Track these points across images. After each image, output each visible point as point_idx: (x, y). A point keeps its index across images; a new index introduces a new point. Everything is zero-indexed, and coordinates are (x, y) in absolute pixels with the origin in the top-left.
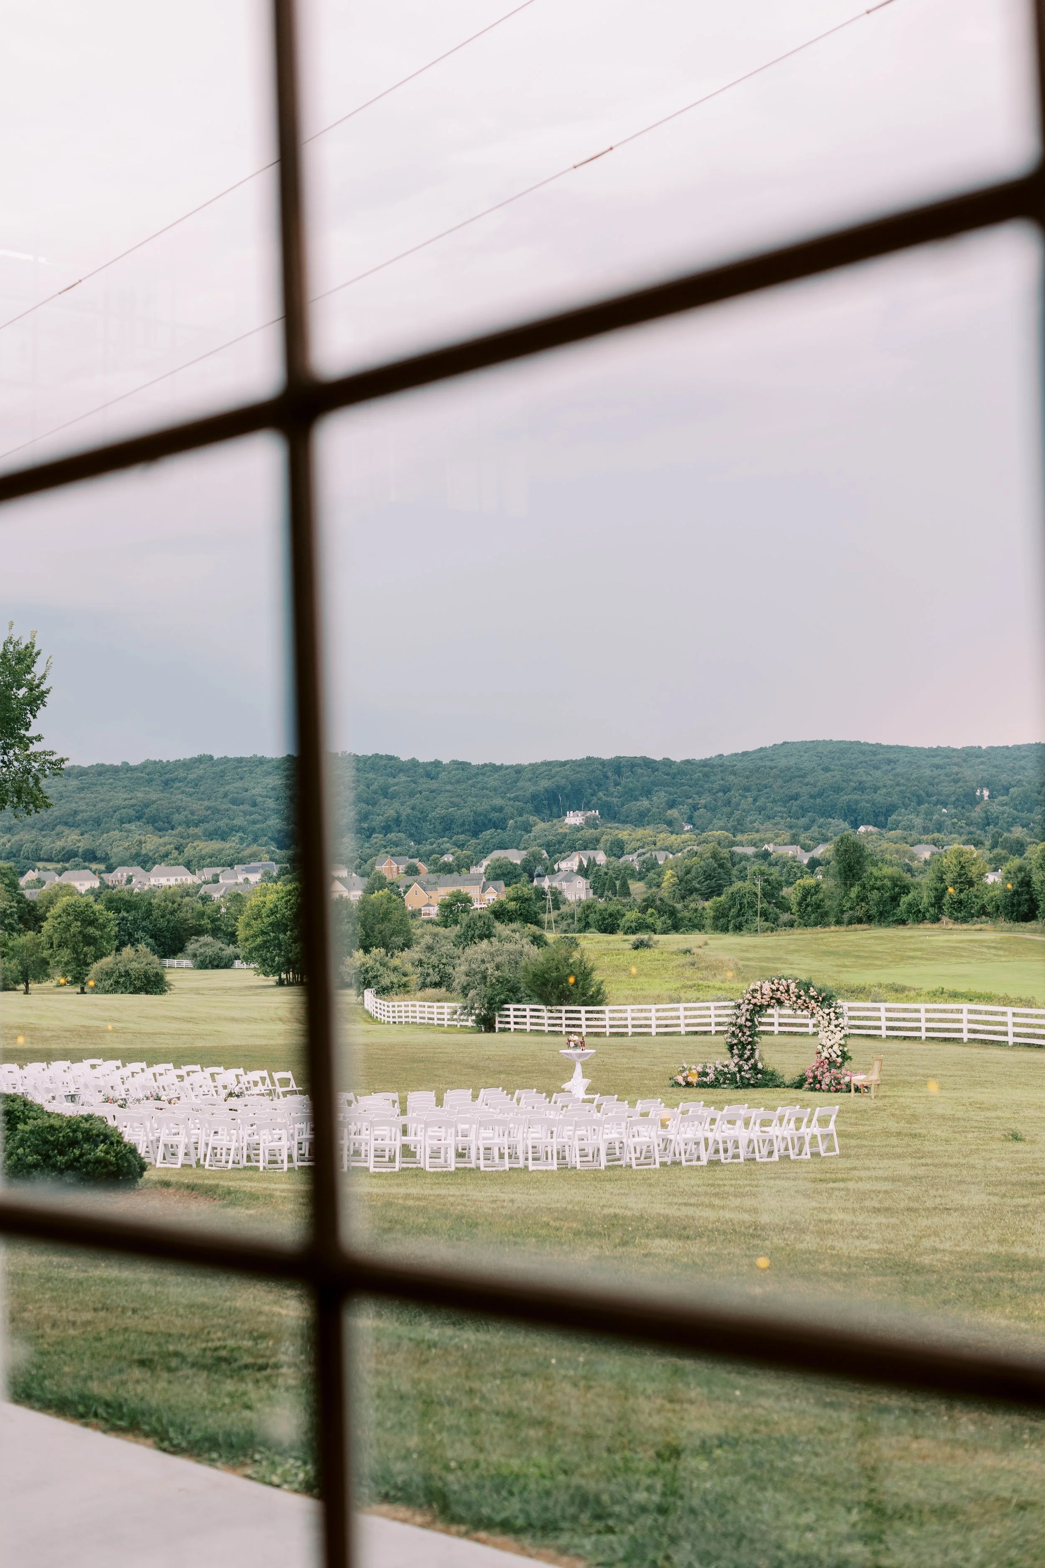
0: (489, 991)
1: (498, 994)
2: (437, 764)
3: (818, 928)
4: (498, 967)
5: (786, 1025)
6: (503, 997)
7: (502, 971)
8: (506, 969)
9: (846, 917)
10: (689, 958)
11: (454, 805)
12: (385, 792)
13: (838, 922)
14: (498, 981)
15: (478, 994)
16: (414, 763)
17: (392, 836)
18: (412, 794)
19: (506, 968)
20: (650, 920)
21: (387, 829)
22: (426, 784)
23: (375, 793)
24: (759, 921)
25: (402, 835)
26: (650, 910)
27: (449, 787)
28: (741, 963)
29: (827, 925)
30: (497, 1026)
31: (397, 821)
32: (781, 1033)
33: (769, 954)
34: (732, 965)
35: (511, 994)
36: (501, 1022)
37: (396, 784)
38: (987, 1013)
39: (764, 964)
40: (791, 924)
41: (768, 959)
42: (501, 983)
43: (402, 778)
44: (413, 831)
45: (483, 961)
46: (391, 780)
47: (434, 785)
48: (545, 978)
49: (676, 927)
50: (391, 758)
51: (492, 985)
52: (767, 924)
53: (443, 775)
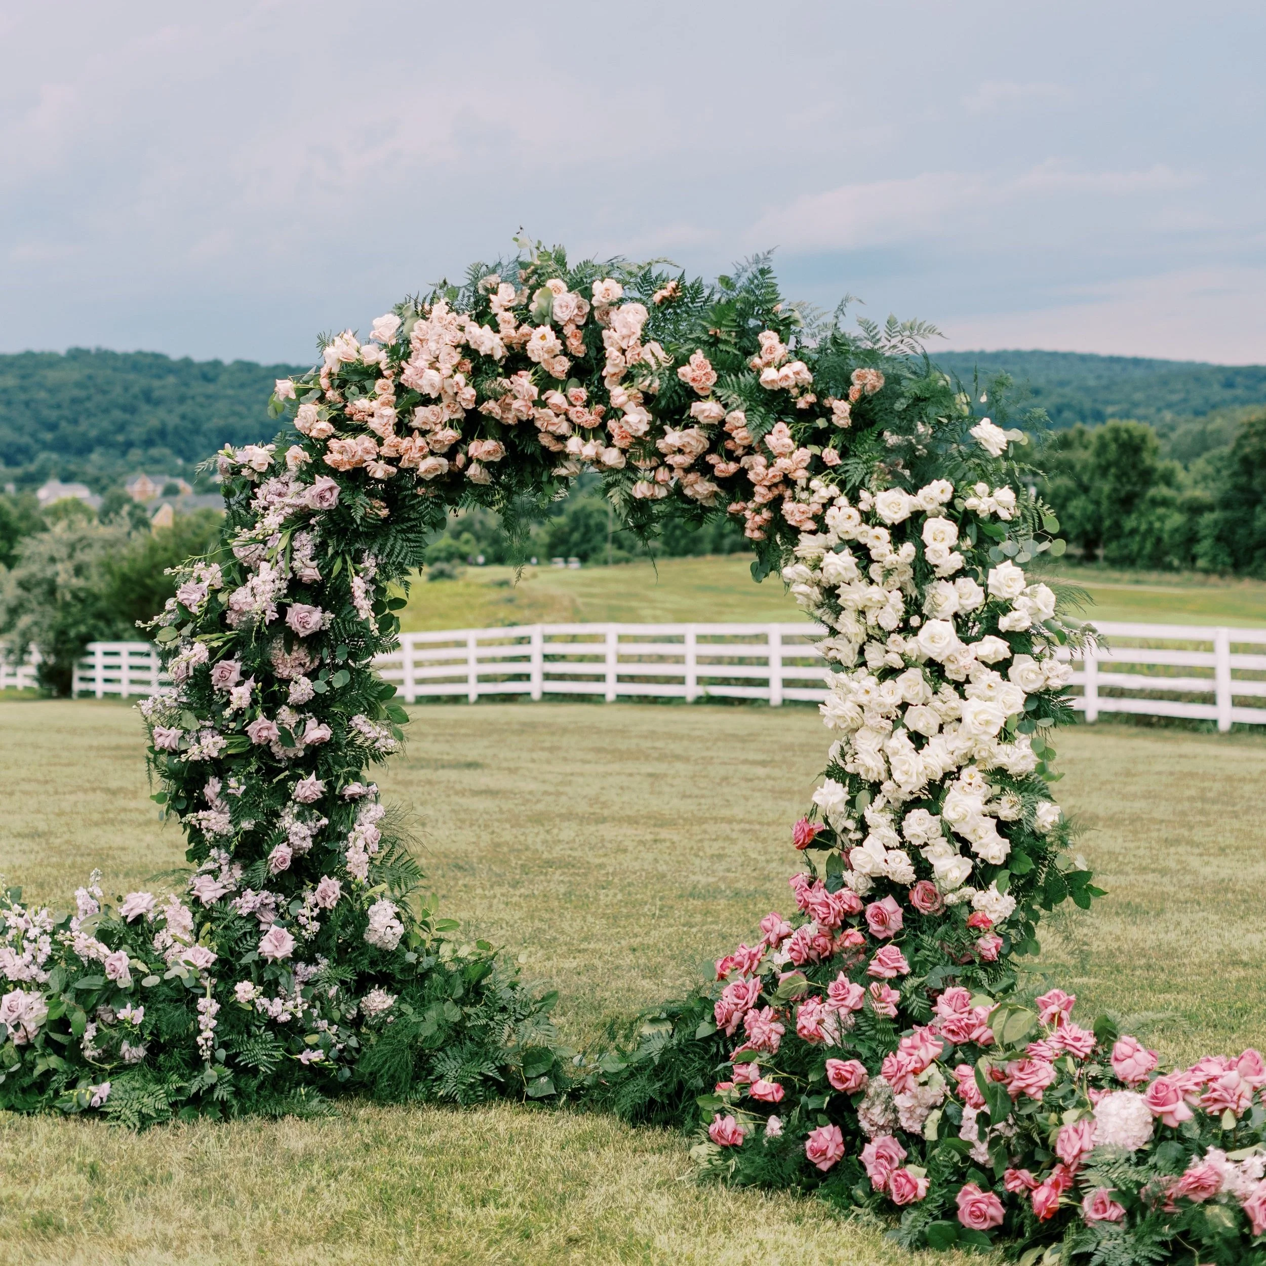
0: (59, 616)
1: (76, 623)
2: (216, 364)
3: (690, 558)
4: (79, 571)
5: (632, 679)
6: (83, 629)
7: (87, 578)
8: (95, 577)
9: (727, 542)
10: (505, 593)
11: (234, 414)
12: (147, 396)
13: (717, 550)
14: (75, 596)
15: (36, 623)
16: (187, 363)
17: (155, 452)
18: (182, 399)
19: (94, 573)
20: (465, 549)
21: (149, 443)
22: (199, 388)
23: (135, 397)
24: (609, 549)
25: (167, 451)
26: (466, 536)
27: (230, 392)
28: (580, 601)
29: (700, 553)
30: (77, 686)
31: (162, 433)
32: (623, 699)
33: (622, 588)
34: (566, 603)
35: (101, 624)
36: (82, 679)
37: (163, 387)
38: (1146, 644)
39: (614, 602)
40: (652, 555)
41: (619, 595)
42: (81, 601)
43: (171, 380)
44: (183, 445)
45: (53, 560)
46: (156, 383)
47: (211, 389)
48: (145, 586)
49: (498, 559)
50: (157, 356)
51: (66, 606)
52: (622, 554)
53: (224, 378)
